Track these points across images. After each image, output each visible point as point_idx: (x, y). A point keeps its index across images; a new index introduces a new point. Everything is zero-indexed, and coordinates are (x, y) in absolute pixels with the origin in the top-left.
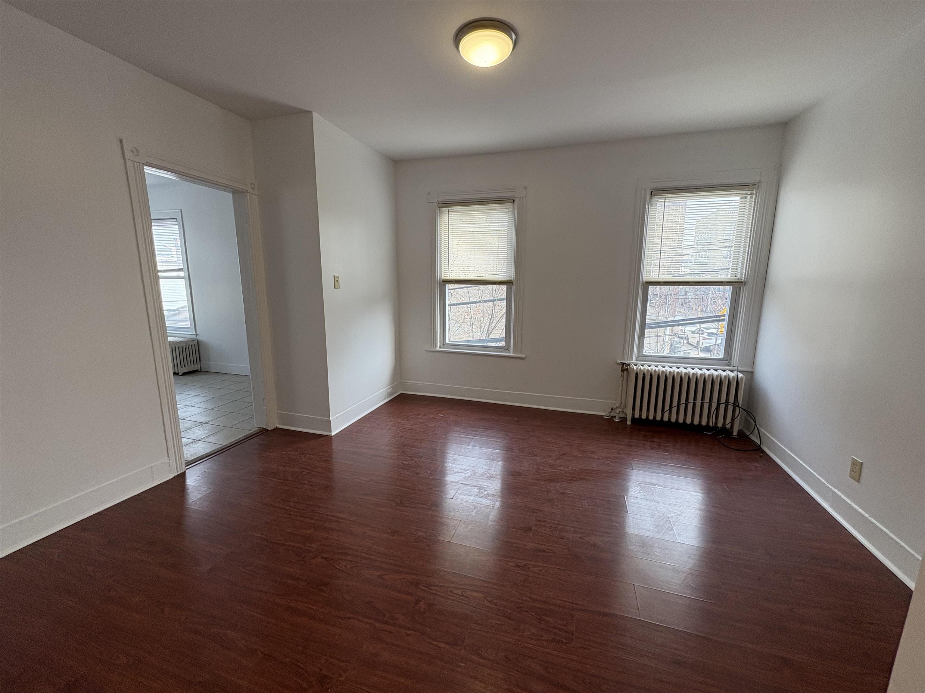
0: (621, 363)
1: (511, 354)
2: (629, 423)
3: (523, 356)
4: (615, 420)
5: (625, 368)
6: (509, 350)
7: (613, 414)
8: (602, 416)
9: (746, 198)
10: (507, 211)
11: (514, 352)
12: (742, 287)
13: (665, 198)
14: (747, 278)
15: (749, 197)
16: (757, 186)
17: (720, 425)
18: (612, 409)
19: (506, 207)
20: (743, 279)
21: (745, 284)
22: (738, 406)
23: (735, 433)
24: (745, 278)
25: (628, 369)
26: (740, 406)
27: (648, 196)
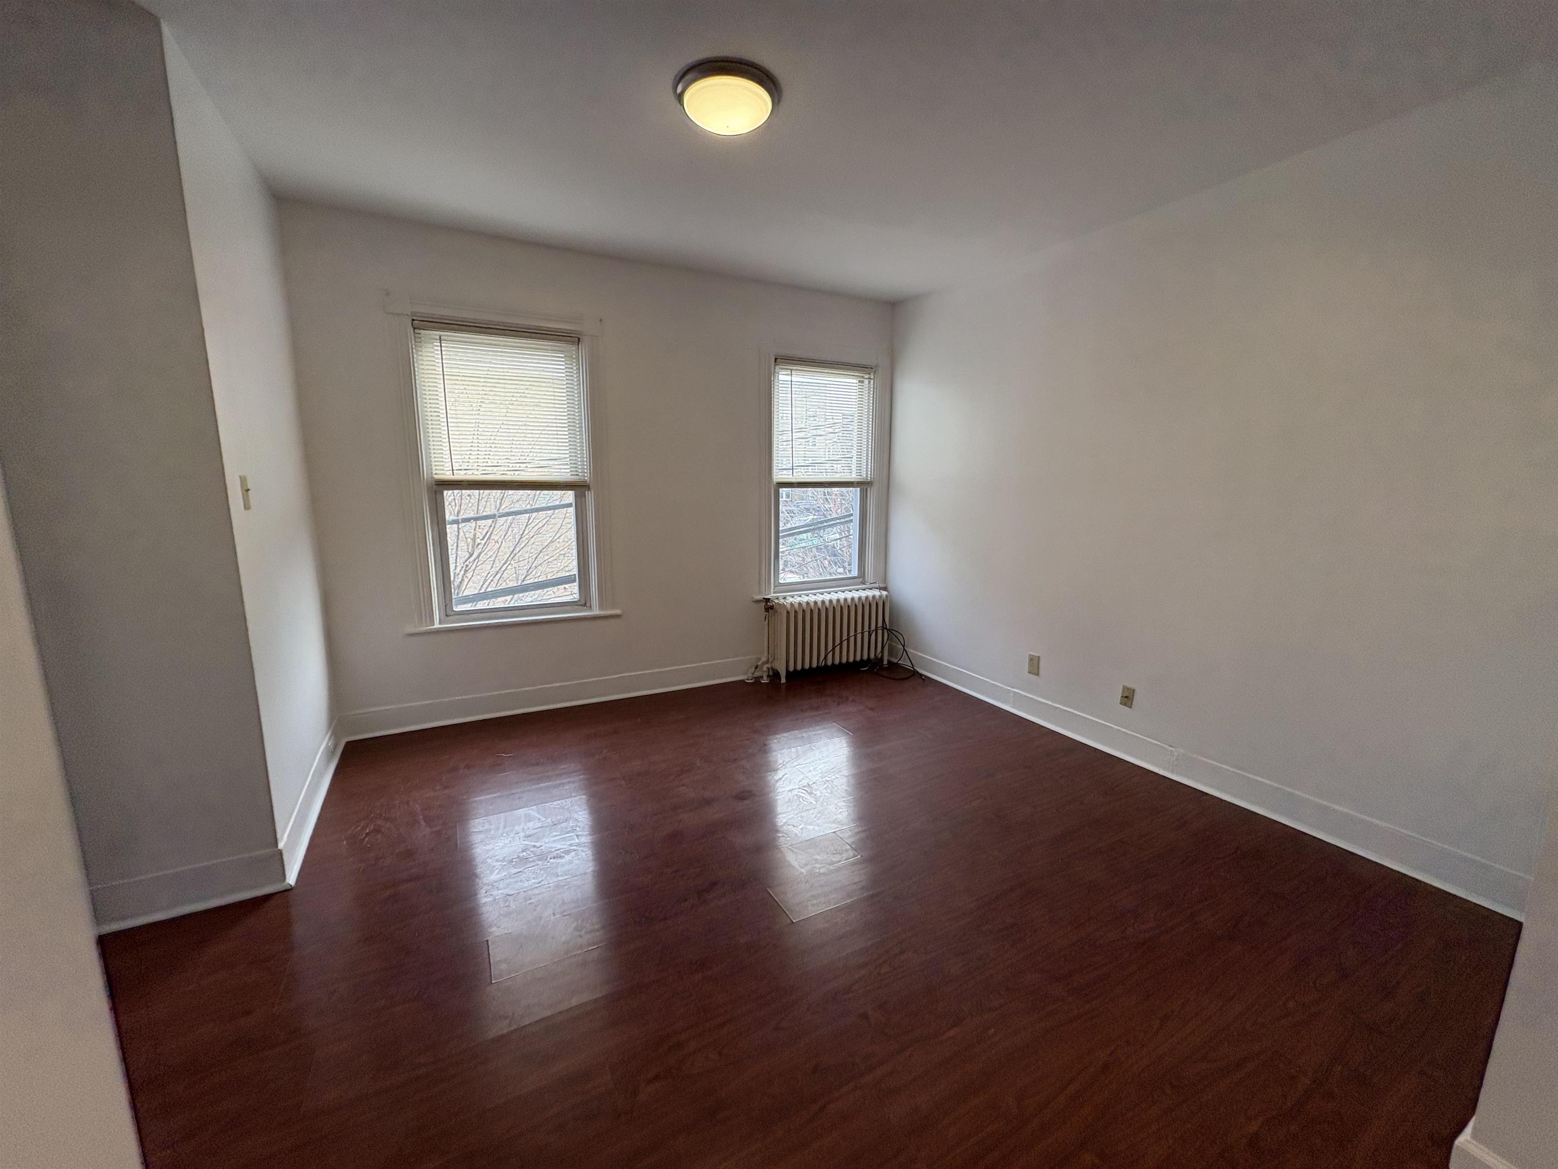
0: (764, 598)
1: (596, 611)
2: (783, 680)
3: (617, 612)
4: (763, 682)
5: (769, 606)
6: (588, 605)
7: (757, 674)
8: (742, 681)
9: (862, 382)
10: (563, 356)
11: (601, 607)
12: (869, 489)
13: (791, 370)
14: (874, 478)
15: (866, 381)
16: (874, 370)
17: (872, 656)
18: (756, 668)
19: (560, 349)
20: (869, 478)
21: (872, 483)
22: (886, 628)
23: (885, 662)
24: (871, 478)
25: (773, 606)
26: (888, 627)
27: (773, 363)
